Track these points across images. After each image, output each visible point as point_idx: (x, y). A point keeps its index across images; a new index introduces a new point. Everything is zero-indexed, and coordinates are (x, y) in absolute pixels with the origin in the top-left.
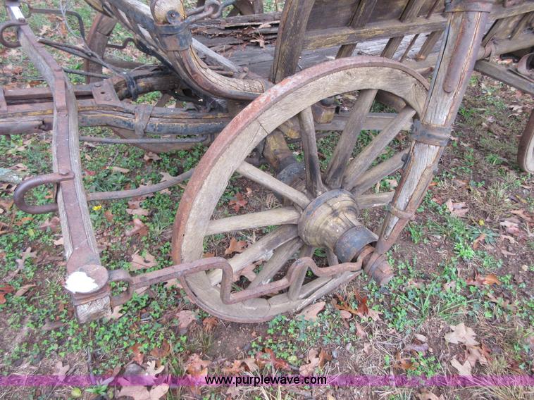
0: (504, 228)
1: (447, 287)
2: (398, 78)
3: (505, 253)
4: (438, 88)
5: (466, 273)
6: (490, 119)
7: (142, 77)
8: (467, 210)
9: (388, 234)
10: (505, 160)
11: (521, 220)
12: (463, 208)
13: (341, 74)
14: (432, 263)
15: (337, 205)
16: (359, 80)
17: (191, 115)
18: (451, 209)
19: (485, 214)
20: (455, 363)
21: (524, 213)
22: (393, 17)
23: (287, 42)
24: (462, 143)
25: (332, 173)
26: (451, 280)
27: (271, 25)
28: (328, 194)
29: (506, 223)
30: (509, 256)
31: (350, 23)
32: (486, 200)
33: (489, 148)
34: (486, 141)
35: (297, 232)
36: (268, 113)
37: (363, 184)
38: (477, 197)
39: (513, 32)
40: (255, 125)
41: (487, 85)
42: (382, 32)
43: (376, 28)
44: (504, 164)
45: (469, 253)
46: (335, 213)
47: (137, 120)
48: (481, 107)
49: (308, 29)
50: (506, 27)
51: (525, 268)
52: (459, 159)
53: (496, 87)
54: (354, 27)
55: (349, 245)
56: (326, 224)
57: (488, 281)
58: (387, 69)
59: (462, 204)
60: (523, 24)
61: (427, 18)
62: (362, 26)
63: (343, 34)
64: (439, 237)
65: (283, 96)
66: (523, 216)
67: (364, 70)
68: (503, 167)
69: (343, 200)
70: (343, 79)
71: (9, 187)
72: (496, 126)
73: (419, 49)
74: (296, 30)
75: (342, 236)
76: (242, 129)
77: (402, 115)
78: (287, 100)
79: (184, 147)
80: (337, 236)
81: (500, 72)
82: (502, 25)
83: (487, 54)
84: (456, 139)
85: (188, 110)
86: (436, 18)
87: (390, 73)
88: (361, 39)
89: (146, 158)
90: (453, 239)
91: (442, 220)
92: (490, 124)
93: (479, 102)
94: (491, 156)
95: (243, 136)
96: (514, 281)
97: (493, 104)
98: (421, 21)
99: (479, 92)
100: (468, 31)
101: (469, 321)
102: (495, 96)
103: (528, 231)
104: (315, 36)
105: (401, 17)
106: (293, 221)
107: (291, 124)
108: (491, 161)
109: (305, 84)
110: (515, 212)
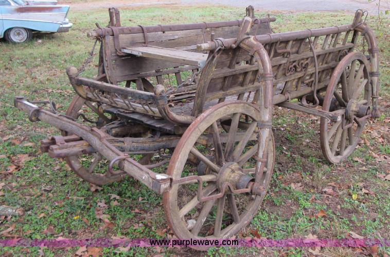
0: (325, 192)
1: (299, 221)
2: (247, 108)
3: (327, 202)
4: (263, 107)
5: (308, 214)
6: (308, 140)
7: (113, 128)
8: (303, 187)
9: (259, 171)
10: (320, 160)
11: (334, 187)
12: (301, 186)
13: (225, 107)
14: (289, 214)
15: (233, 167)
16: (233, 110)
17: (151, 140)
18: (294, 188)
19: (313, 187)
20: (310, 250)
21: (335, 184)
22: (239, 85)
23: (200, 99)
24: (293, 155)
25: (227, 154)
26: (301, 218)
27: (175, 96)
28: (228, 164)
29: (325, 189)
30: (330, 204)
31: (222, 89)
32: (313, 180)
33: (309, 155)
34: (307, 152)
35: (216, 186)
36: (201, 124)
37: (242, 160)
38: (307, 179)
39: (297, 87)
40: (197, 129)
41: (302, 122)
42: (235, 92)
43: (233, 90)
44: (320, 162)
45: (308, 205)
46: (233, 171)
47: (126, 144)
48: (301, 134)
49: (208, 92)
50: (292, 85)
51: (339, 207)
52: (293, 163)
53: (307, 123)
54: (224, 90)
55: (243, 182)
56: (230, 177)
57: (320, 215)
58: (242, 104)
59: (300, 184)
60: (300, 83)
61: (253, 84)
62: (227, 90)
63: (220, 94)
64: (290, 201)
65: (206, 117)
66: (334, 185)
67: (233, 105)
68: (319, 163)
69: (235, 166)
70: (226, 109)
71: (6, 217)
72: (312, 143)
73: (252, 99)
74: (203, 93)
75: (239, 180)
76: (193, 131)
77: (252, 125)
78: (207, 118)
79: (116, 180)
80: (237, 181)
81: (295, 106)
82: (289, 84)
83: (287, 98)
84: (289, 153)
85: (149, 138)
86: (256, 84)
87: (244, 106)
88: (227, 95)
89: (93, 189)
90: (297, 200)
91: (290, 192)
92: (308, 143)
93: (299, 132)
94: (311, 158)
95: (193, 134)
96: (334, 213)
97: (307, 132)
98: (250, 86)
99: (297, 126)
100: (268, 87)
101: (314, 233)
102: (308, 127)
103: (338, 191)
104: (210, 96)
105: (242, 84)
106: (214, 179)
107: (202, 137)
108: (312, 161)
109: (214, 111)
110: (330, 184)
